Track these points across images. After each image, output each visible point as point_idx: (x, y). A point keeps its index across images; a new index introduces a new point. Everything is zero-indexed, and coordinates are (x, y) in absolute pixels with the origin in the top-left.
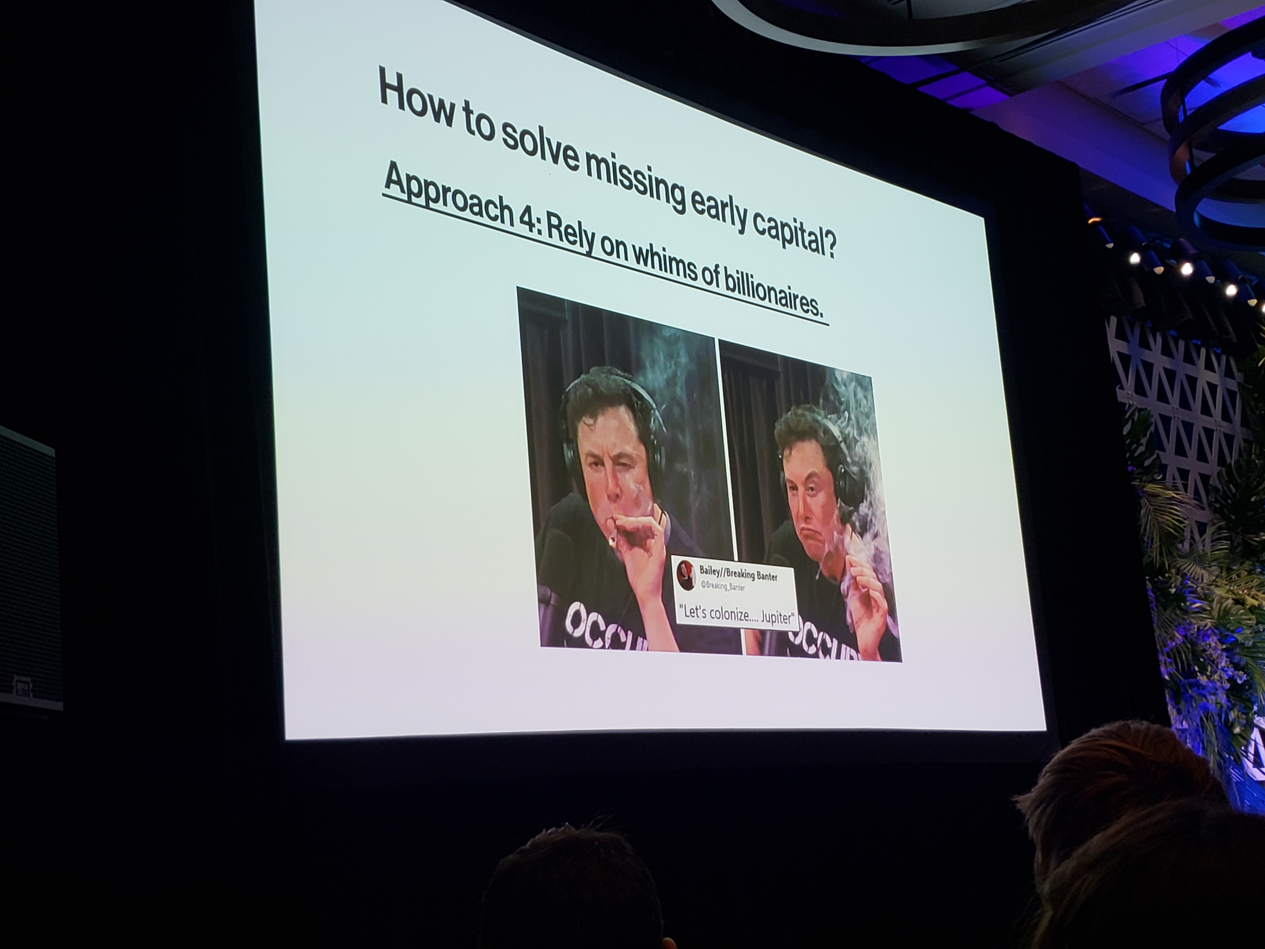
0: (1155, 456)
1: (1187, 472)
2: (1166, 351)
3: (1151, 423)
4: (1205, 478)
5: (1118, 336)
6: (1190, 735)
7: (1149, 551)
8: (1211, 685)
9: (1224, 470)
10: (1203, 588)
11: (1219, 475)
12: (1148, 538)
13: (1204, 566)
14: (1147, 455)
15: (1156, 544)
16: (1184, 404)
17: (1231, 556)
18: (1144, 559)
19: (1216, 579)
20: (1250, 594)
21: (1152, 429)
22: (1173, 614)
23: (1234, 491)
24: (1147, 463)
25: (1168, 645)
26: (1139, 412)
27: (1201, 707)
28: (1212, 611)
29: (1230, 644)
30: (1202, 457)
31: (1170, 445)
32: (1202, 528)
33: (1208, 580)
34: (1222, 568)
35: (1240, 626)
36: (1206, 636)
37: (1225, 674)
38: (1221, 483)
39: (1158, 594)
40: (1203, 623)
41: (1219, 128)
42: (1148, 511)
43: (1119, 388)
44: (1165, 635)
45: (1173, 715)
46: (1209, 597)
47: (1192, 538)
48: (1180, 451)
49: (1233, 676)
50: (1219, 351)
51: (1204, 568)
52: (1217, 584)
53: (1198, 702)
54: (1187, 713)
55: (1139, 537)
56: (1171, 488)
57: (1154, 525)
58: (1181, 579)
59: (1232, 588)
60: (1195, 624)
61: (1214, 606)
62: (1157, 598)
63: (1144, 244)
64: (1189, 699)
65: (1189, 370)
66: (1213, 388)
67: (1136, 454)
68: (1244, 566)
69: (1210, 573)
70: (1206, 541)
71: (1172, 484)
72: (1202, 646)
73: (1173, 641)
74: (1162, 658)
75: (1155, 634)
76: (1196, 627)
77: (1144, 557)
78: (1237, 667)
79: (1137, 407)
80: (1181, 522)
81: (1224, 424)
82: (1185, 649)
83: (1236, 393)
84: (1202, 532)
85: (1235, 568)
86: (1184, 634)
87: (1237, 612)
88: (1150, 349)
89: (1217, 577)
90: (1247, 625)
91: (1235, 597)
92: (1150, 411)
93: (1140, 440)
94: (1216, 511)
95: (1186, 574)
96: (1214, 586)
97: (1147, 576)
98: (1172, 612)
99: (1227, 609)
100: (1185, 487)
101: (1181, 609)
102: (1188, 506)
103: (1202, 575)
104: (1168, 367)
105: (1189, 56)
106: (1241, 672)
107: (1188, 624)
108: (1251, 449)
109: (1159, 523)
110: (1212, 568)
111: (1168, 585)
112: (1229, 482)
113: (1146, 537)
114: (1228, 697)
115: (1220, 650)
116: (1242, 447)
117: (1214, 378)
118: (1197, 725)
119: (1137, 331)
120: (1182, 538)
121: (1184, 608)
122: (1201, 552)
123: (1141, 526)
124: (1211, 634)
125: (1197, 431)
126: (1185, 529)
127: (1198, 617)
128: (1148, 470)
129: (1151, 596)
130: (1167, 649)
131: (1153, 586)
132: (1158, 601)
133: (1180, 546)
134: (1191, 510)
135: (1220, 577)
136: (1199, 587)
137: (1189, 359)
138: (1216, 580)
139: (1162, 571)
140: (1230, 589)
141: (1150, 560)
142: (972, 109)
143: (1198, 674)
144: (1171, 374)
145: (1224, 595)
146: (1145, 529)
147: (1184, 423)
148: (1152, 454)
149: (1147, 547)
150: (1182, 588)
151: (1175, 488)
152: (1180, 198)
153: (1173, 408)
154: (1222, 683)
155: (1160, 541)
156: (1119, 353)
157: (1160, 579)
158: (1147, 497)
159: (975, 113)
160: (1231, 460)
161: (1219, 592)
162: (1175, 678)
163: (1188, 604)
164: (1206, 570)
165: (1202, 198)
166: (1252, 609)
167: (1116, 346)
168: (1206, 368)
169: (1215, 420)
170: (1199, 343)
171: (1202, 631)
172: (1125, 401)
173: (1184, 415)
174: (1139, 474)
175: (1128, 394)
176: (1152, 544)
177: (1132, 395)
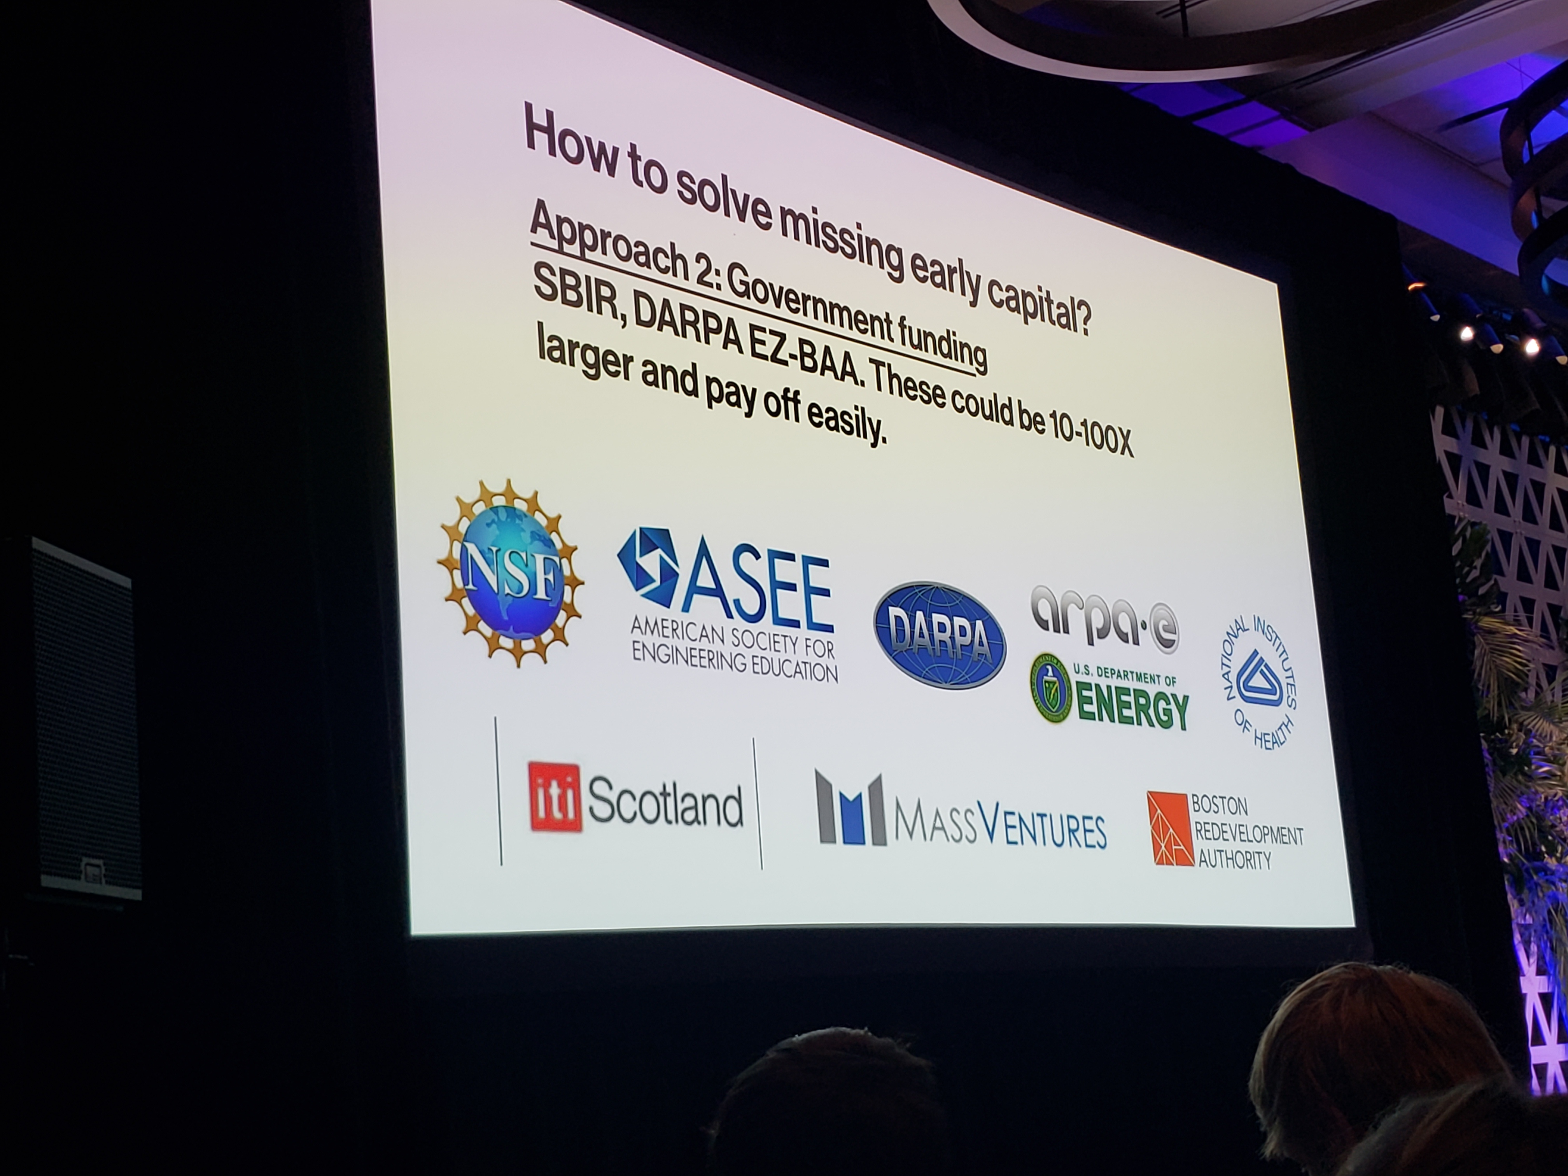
0: (1492, 582)
1: (1533, 602)
2: (1506, 450)
4: (1555, 610)
5: (1444, 432)
6: (1535, 931)
7: (1484, 701)
8: (1561, 870)
10: (1552, 748)
12: (1483, 686)
13: (1553, 721)
14: (1483, 580)
15: (1494, 693)
16: (1529, 516)
18: (1478, 712)
21: (1488, 548)
22: (1514, 780)
24: (1481, 591)
25: (1508, 819)
26: (1472, 527)
27: (1549, 897)
28: (1562, 776)
30: (1551, 583)
31: (1511, 568)
32: (1551, 673)
33: (1558, 739)
36: (1555, 808)
39: (1496, 755)
40: (1552, 792)
42: (1483, 651)
43: (1447, 496)
44: (1504, 806)
45: (1513, 906)
46: (1560, 759)
47: (1539, 685)
48: (1524, 575)
51: (1554, 723)
53: (1545, 890)
54: (1531, 905)
55: (1473, 684)
56: (1512, 623)
57: (1490, 669)
58: (1524, 736)
60: (1543, 793)
62: (1493, 760)
63: (1478, 316)
64: (1534, 887)
65: (1536, 473)
66: (1564, 496)
67: (1468, 580)
69: (1562, 730)
70: (1555, 690)
71: (1512, 617)
72: (1551, 821)
73: (1514, 814)
74: (1500, 836)
75: (1492, 806)
76: (1543, 796)
77: (1477, 708)
79: (1469, 521)
80: (1525, 665)
82: (1530, 825)
84: (1551, 679)
86: (1528, 805)
88: (1485, 447)
92: (1486, 525)
93: (1473, 562)
95: (1530, 731)
97: (1482, 733)
98: (1512, 778)
100: (1530, 621)
101: (1524, 774)
102: (1535, 646)
103: (1551, 732)
104: (1509, 470)
105: (1536, 79)
107: (1533, 793)
109: (1496, 666)
110: (1564, 723)
113: (1481, 683)
118: (1544, 920)
119: (1470, 425)
120: (1526, 686)
121: (1529, 773)
122: (1549, 703)
123: (1474, 671)
124: (1562, 806)
125: (1545, 550)
126: (1529, 674)
127: (1546, 785)
128: (1484, 600)
129: (1486, 757)
130: (1507, 824)
131: (1489, 745)
132: (1495, 764)
133: (1523, 695)
134: (1537, 650)
136: (1547, 746)
137: (1534, 460)
139: (1500, 726)
141: (1487, 712)
142: (1261, 148)
143: (1546, 856)
144: (1512, 479)
146: (1480, 675)
147: (1528, 540)
148: (1488, 580)
149: (1482, 697)
150: (1526, 748)
151: (1517, 623)
152: (1524, 259)
153: (1514, 521)
155: (1498, 689)
156: (1447, 453)
157: (1498, 736)
158: (1483, 634)
159: (1266, 152)
162: (1516, 861)
163: (1533, 767)
164: (1557, 726)
165: (1552, 258)
167: (1443, 444)
168: (1556, 471)
170: (1548, 439)
171: (1551, 802)
172: (1455, 513)
173: (1529, 530)
174: (1473, 604)
175: (1458, 504)
176: (1488, 692)
177: (1463, 505)
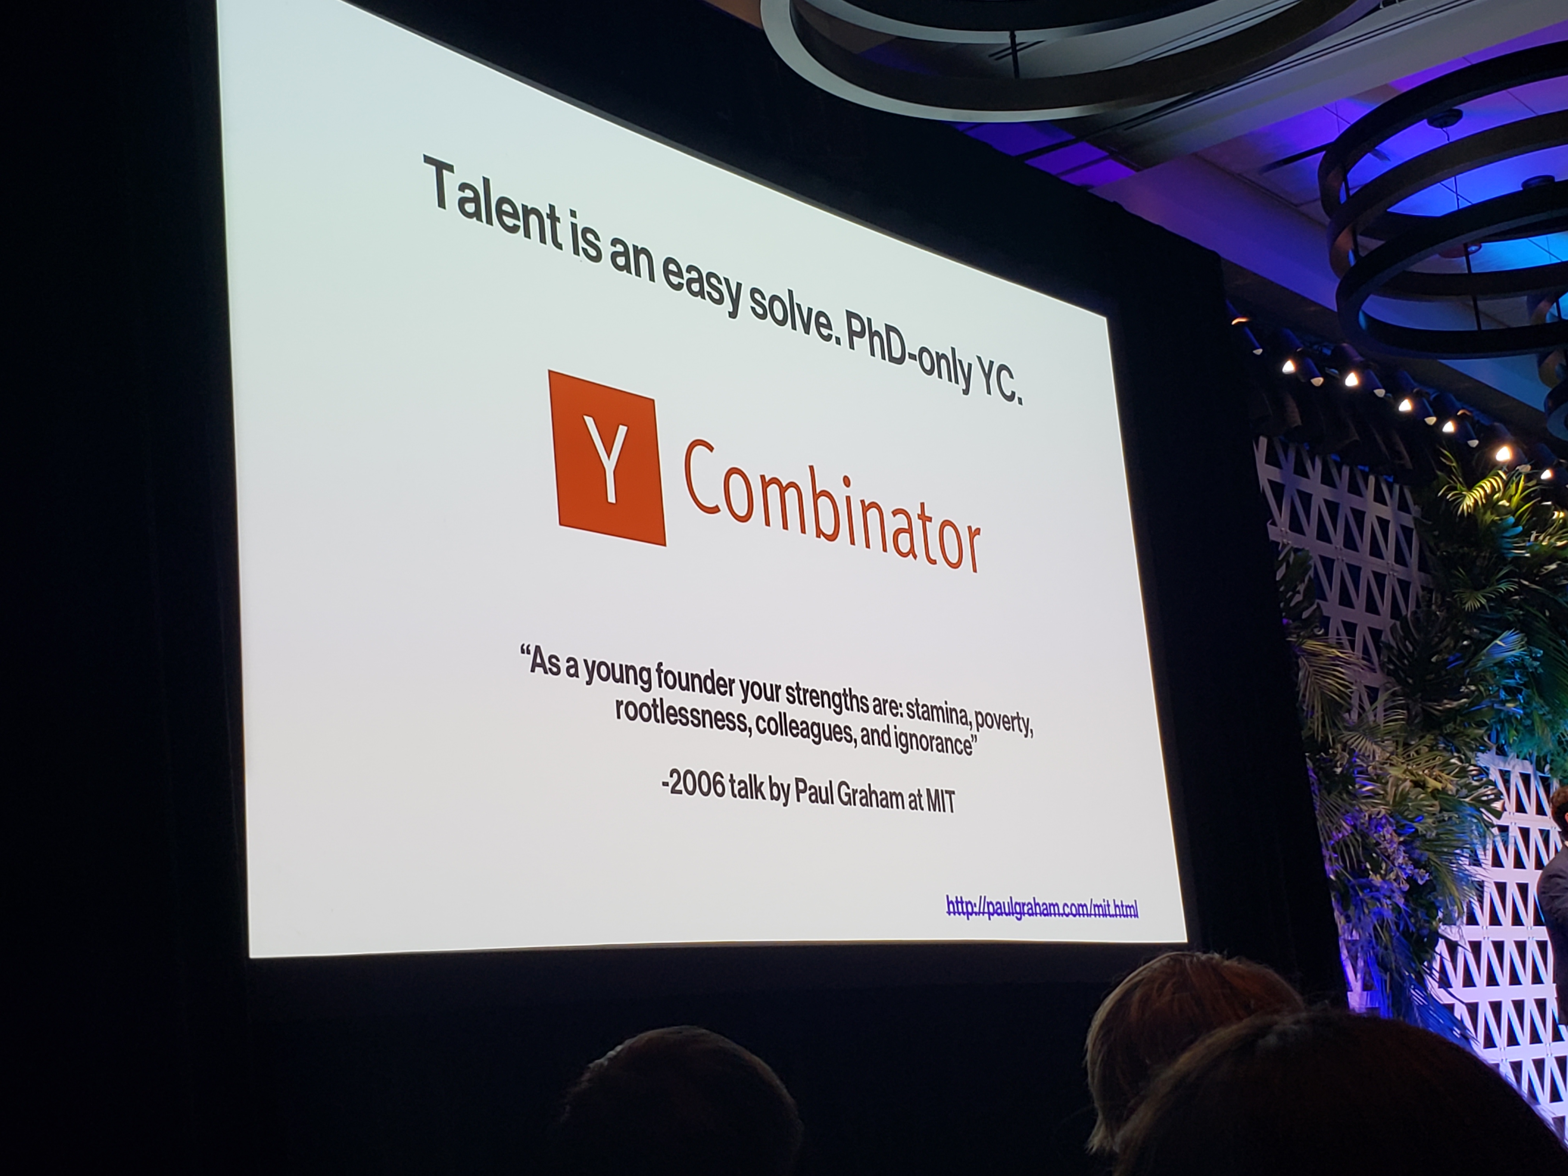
0: (1315, 606)
1: (1354, 626)
2: (1327, 480)
3: (1310, 566)
4: (1376, 634)
5: (1268, 462)
6: (1362, 947)
7: (1309, 722)
8: (1386, 886)
9: (1398, 623)
10: (1375, 768)
11: (1393, 629)
12: (1308, 706)
13: (1376, 740)
14: (1306, 604)
15: (1318, 714)
16: (1350, 543)
17: (1409, 728)
18: (1303, 733)
19: (1390, 756)
20: (1433, 775)
21: (1311, 573)
22: (1340, 800)
23: (1411, 649)
24: (1305, 615)
25: (1334, 836)
26: (1295, 553)
27: (1375, 914)
28: (1385, 795)
29: (1409, 836)
30: (1372, 607)
31: (1333, 594)
32: (1372, 695)
33: (1381, 758)
34: (1397, 742)
35: (1420, 813)
36: (1379, 826)
37: (1403, 873)
38: (1394, 639)
39: (1321, 774)
40: (1376, 810)
41: (1389, 210)
42: (1307, 673)
43: (1271, 524)
44: (1329, 824)
45: (1340, 923)
46: (1383, 778)
47: (1361, 707)
48: (1345, 600)
49: (1413, 875)
50: (1391, 480)
51: (1376, 743)
52: (1392, 762)
53: (1370, 906)
54: (1358, 921)
55: (1297, 705)
56: (1334, 646)
57: (1314, 690)
58: (1348, 756)
59: (1410, 768)
60: (1366, 811)
61: (1389, 789)
62: (1319, 780)
63: (1299, 350)
64: (1359, 903)
65: (1355, 501)
66: (1384, 524)
67: (1292, 604)
68: (1423, 740)
69: (1384, 749)
70: (1378, 709)
71: (1335, 641)
72: (1375, 838)
73: (1340, 832)
74: (1326, 853)
75: (1318, 824)
76: (1367, 815)
77: (1302, 729)
78: (1417, 864)
79: (1292, 547)
80: (1347, 687)
81: (1398, 567)
82: (1355, 843)
83: (1412, 530)
84: (1373, 699)
85: (1413, 743)
86: (1352, 823)
87: (1416, 797)
88: (1307, 476)
89: (1392, 754)
90: (1428, 812)
91: (1413, 778)
92: (1308, 551)
93: (1296, 586)
94: (1389, 673)
95: (1353, 750)
96: (1388, 765)
97: (1307, 752)
98: (1337, 796)
99: (1404, 793)
100: (1352, 644)
101: (1348, 793)
102: (1356, 668)
103: (1374, 751)
104: (1329, 499)
105: (1352, 123)
106: (1422, 870)
107: (1357, 811)
108: (1431, 598)
109: (1320, 688)
110: (1386, 742)
111: (1333, 763)
112: (1406, 638)
113: (1306, 705)
114: (1406, 900)
115: (1397, 843)
116: (1420, 596)
117: (1386, 512)
118: (1370, 934)
119: (1292, 455)
120: (1349, 707)
121: (1353, 792)
122: (1371, 723)
123: (1298, 693)
124: (1385, 824)
125: (1366, 575)
126: (1352, 695)
127: (1367, 802)
128: (1307, 624)
129: (1311, 776)
130: (1332, 842)
131: (1314, 764)
132: (1320, 783)
134: (1359, 671)
135: (1395, 754)
136: (1370, 765)
137: (1354, 489)
138: (1391, 758)
139: (1325, 746)
140: (1407, 768)
141: (1311, 732)
142: (1091, 187)
143: (1371, 873)
144: (1333, 507)
145: (1400, 776)
146: (1304, 696)
147: (1349, 566)
148: (1312, 605)
149: (1307, 717)
150: (1350, 767)
151: (1340, 646)
152: (1341, 294)
153: (1335, 548)
154: (1399, 884)
155: (1322, 710)
156: (1270, 481)
157: (1322, 756)
158: (1306, 657)
159: (1095, 191)
160: (1407, 611)
161: (1394, 772)
162: (1342, 878)
163: (1357, 786)
164: (1379, 745)
165: (1368, 295)
166: (1435, 794)
167: (1266, 473)
168: (1376, 500)
169: (1387, 564)
170: (1367, 469)
171: (1375, 820)
172: (1279, 540)
173: (1350, 556)
174: (1296, 628)
175: (1281, 531)
176: (1313, 713)
177: (1287, 533)
